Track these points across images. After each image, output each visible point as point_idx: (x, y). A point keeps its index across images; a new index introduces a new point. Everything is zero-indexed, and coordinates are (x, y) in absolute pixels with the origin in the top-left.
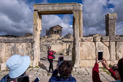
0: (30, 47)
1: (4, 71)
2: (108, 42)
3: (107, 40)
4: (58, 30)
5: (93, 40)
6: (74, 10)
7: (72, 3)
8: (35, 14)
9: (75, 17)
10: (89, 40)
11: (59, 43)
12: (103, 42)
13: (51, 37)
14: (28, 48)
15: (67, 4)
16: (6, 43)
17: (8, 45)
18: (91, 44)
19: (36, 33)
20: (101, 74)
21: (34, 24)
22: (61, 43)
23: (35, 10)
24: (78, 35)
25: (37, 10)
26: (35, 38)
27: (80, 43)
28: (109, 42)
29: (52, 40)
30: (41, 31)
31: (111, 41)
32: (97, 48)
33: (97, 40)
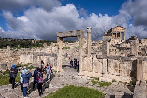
2: (102, 59)
3: (100, 57)
4: (119, 32)
5: (92, 57)
10: (88, 56)
12: (98, 59)
14: (55, 60)
18: (90, 60)
32: (93, 63)
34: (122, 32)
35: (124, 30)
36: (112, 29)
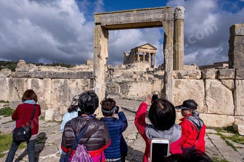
0: (89, 86)
1: (49, 121)
2: (232, 81)
3: (229, 75)
4: (148, 53)
5: (202, 76)
6: (165, 20)
7: (161, 7)
8: (97, 30)
9: (167, 34)
10: (193, 75)
11: (147, 79)
12: (220, 80)
13: (133, 67)
14: (86, 88)
15: (152, 10)
16: (52, 79)
17: (55, 82)
18: (197, 83)
19: (99, 62)
20: (209, 138)
21: (95, 48)
22: (151, 78)
23: (97, 24)
24: (172, 67)
25: (100, 24)
26: (96, 71)
27: (174, 81)
28: (234, 80)
29: (135, 73)
30: (107, 58)
31: (237, 77)
32: (208, 90)
33: (208, 76)
34: (152, 54)
35: (154, 51)
36: (137, 48)
